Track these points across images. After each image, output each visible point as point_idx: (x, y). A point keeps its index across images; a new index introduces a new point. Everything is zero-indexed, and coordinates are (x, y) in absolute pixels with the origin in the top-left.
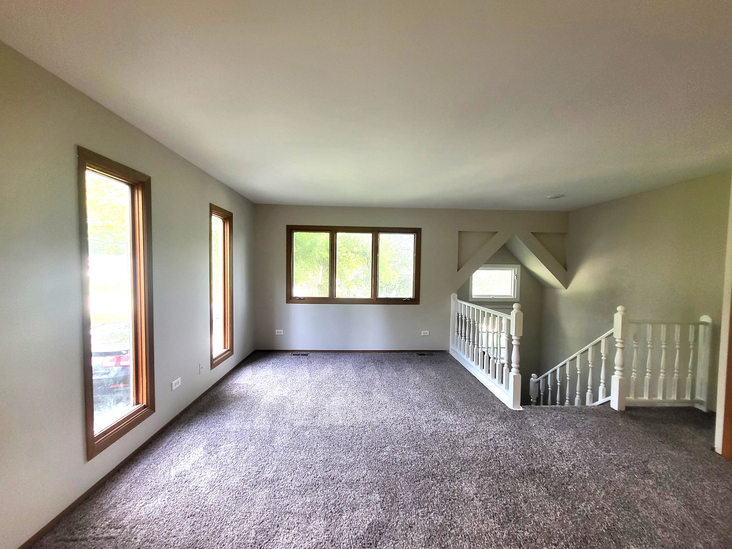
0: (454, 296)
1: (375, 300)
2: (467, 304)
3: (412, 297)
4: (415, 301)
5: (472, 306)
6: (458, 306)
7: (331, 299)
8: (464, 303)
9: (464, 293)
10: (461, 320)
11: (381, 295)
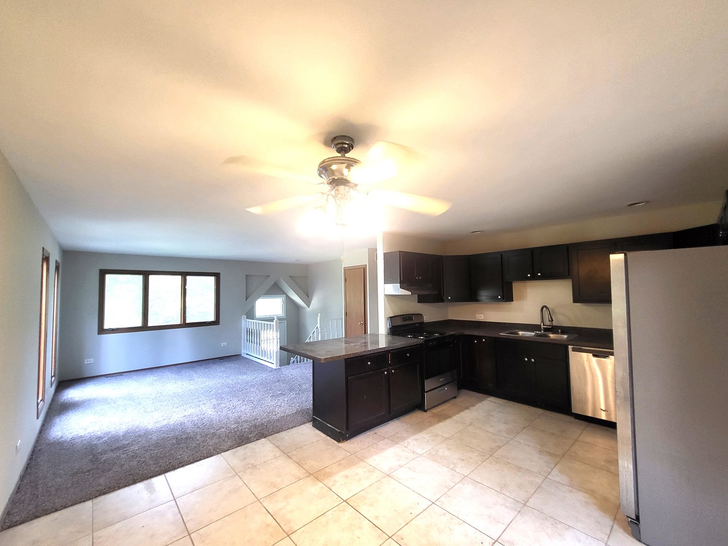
0: (244, 317)
1: (185, 325)
2: (255, 321)
3: (213, 320)
4: (216, 322)
5: (258, 321)
6: (246, 323)
7: (145, 327)
8: (250, 320)
9: (251, 315)
10: (249, 332)
11: (188, 321)
